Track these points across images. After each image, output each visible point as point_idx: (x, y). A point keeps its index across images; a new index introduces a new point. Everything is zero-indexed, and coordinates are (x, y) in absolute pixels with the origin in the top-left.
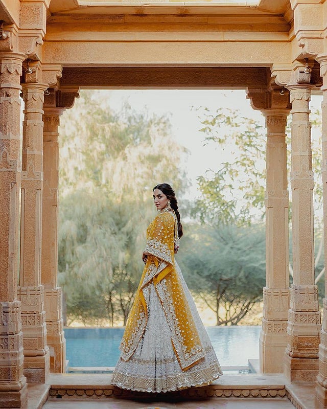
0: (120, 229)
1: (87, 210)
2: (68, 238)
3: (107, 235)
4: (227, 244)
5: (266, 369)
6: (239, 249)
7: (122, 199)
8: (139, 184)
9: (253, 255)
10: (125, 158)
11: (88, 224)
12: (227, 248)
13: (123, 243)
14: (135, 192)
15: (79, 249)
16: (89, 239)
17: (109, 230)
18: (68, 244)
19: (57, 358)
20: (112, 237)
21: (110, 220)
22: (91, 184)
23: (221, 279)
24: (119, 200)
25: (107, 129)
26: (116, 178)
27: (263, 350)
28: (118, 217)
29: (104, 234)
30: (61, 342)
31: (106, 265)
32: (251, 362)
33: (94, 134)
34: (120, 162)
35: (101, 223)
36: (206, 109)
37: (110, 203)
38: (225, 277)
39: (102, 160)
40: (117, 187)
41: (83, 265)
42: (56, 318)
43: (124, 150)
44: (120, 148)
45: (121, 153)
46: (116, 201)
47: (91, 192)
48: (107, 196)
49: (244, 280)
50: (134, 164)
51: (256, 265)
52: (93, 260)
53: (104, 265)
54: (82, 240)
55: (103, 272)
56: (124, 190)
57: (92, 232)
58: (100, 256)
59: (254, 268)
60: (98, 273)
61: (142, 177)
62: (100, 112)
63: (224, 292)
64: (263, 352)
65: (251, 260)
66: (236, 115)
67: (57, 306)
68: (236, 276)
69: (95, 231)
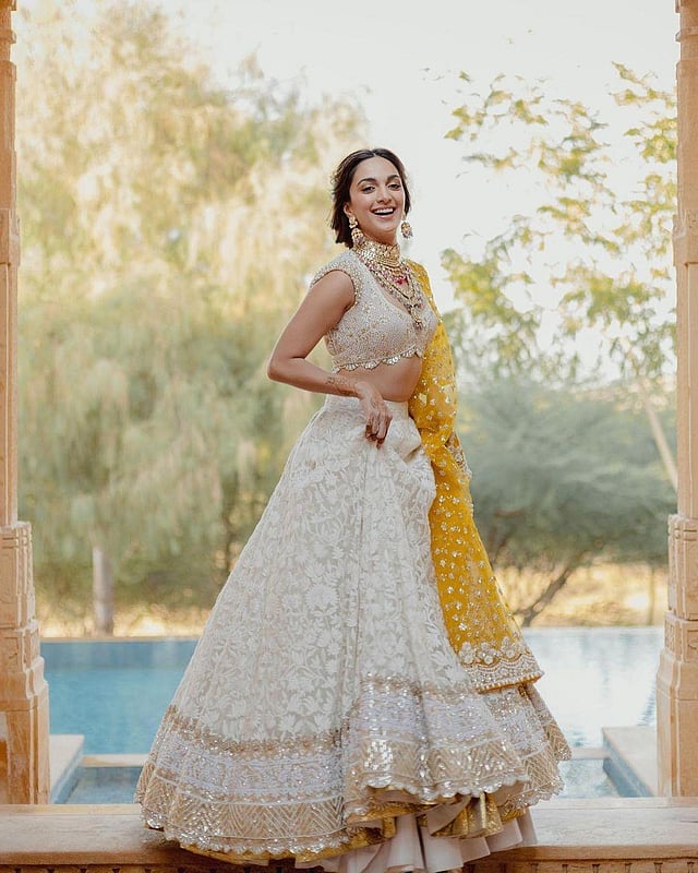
0: (240, 384)
1: (152, 334)
2: (107, 407)
3: (208, 399)
4: (513, 427)
5: (684, 771)
6: (542, 440)
7: (247, 307)
8: (287, 264)
9: (576, 454)
10: (250, 199)
11: (158, 370)
12: (514, 438)
13: (248, 417)
14: (279, 288)
15: (133, 434)
16: (159, 408)
17: (212, 385)
18: (105, 423)
19: (16, 744)
20: (222, 405)
21: (216, 360)
22: (160, 266)
23: (497, 515)
24: (239, 310)
25: (199, 122)
26: (227, 250)
27: (673, 711)
28: (235, 353)
29: (200, 396)
30: (29, 696)
31: (205, 476)
32: (611, 736)
33: (164, 136)
34: (236, 210)
35: (191, 368)
36: (463, 76)
37: (216, 318)
38: (508, 508)
39: (190, 207)
40: (229, 275)
41: (143, 477)
42: (12, 617)
43: (247, 175)
44: (236, 175)
45: (239, 186)
46: (231, 311)
47: (163, 289)
48: (206, 300)
49: (555, 515)
50: (275, 213)
51: (585, 478)
52: (169, 462)
53: (199, 476)
54: (141, 411)
55: (196, 493)
56: (250, 282)
57: (167, 390)
58: (189, 452)
59: (580, 486)
60: (183, 496)
61: (296, 247)
62: (181, 80)
63: (503, 544)
64: (672, 719)
65: (573, 467)
66: (537, 94)
67: (13, 581)
68: (535, 506)
69: (175, 389)
